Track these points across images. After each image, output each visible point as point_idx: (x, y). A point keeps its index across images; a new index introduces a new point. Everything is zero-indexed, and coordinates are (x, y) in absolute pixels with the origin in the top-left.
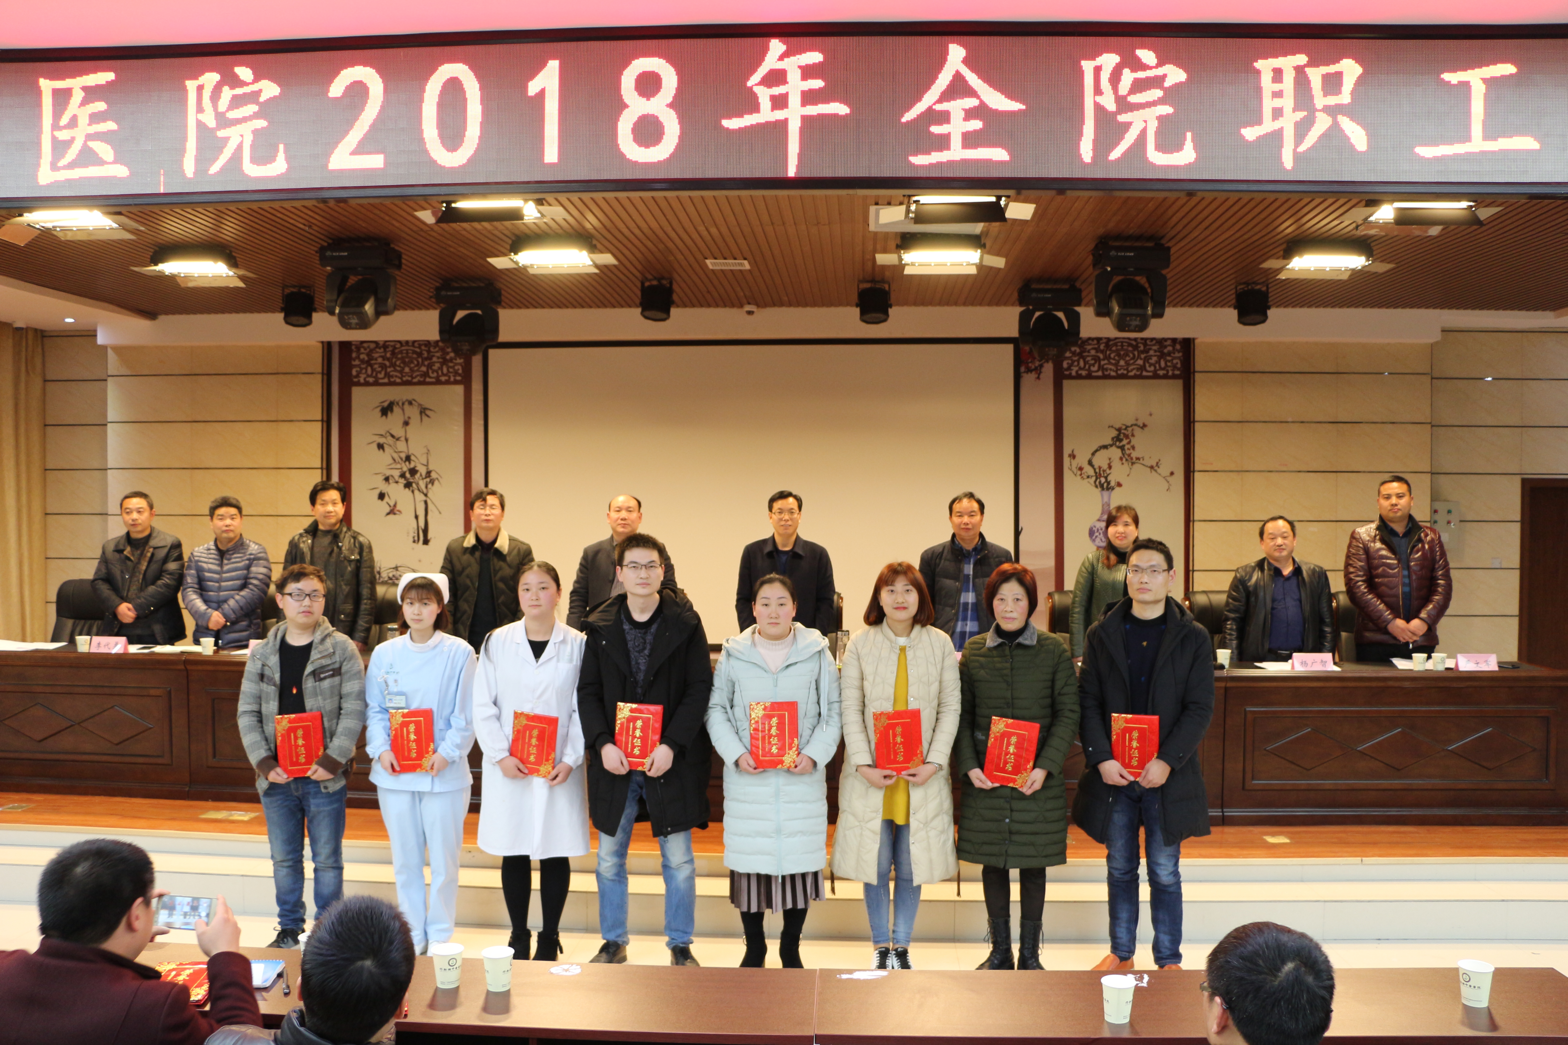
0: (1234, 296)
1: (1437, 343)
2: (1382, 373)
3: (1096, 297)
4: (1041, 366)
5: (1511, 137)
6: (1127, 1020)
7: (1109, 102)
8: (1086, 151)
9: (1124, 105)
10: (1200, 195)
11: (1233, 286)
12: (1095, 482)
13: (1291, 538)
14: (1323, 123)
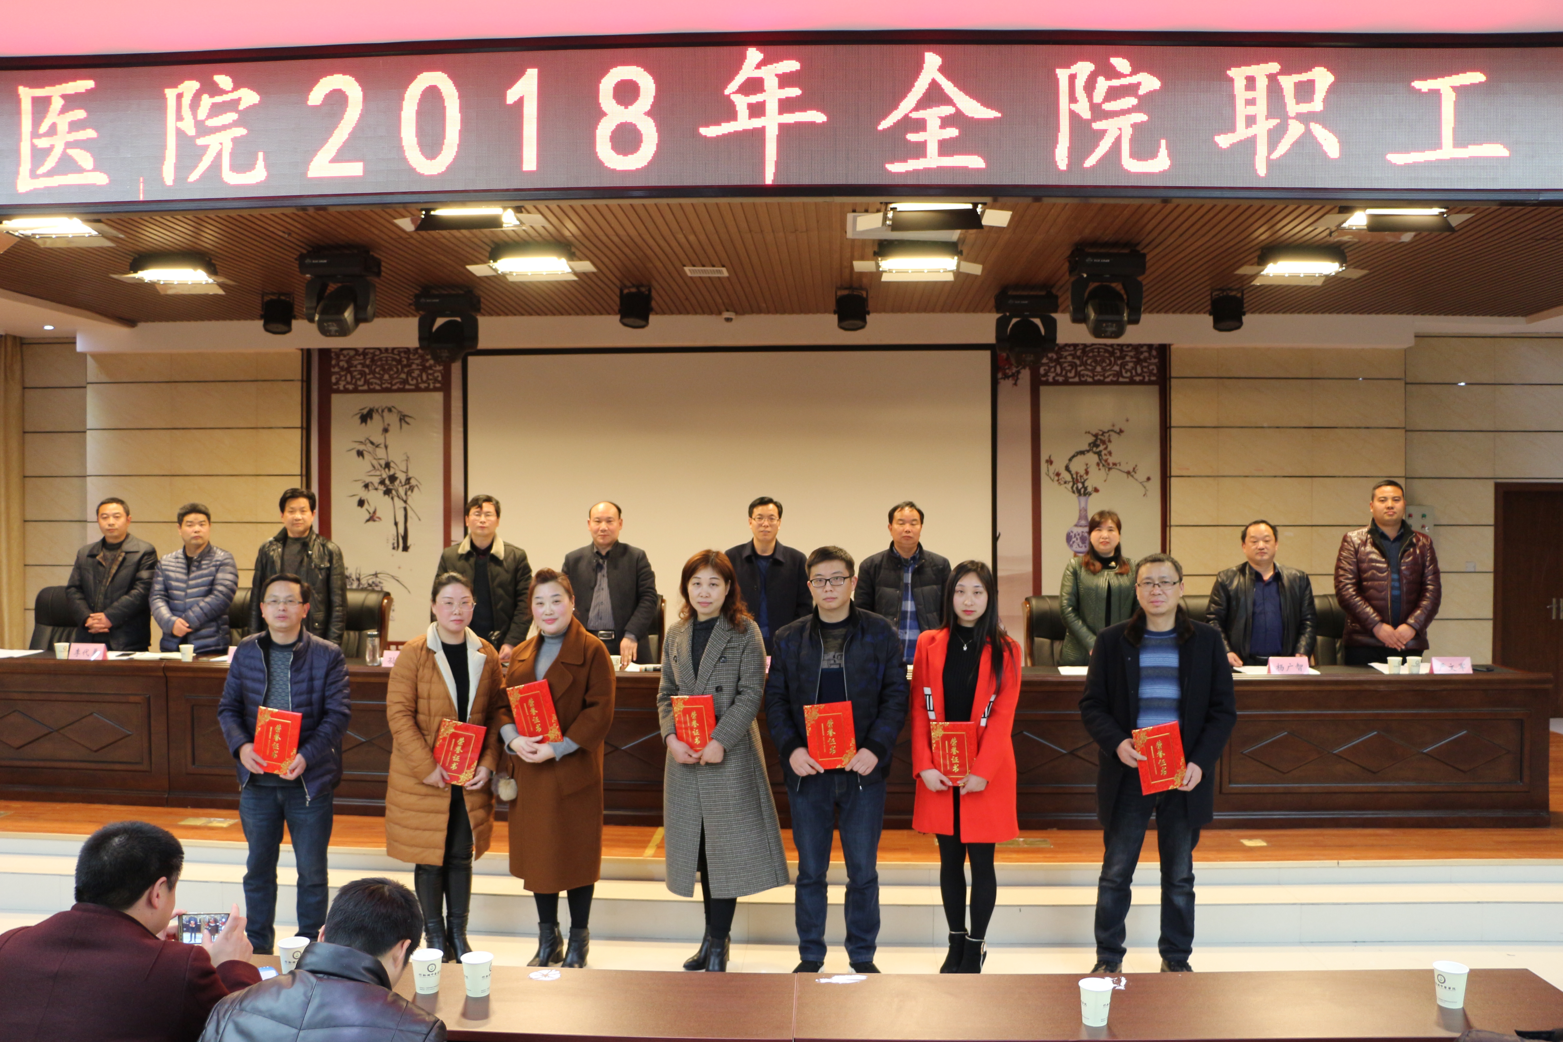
0: (1209, 302)
1: (1410, 348)
2: (1357, 379)
3: (1073, 303)
4: (1018, 372)
5: (1481, 144)
6: (1105, 1023)
7: (1083, 109)
8: (1062, 157)
9: (1098, 112)
10: (1175, 202)
11: (1209, 292)
12: (1072, 487)
13: (1273, 542)
14: (1295, 129)
